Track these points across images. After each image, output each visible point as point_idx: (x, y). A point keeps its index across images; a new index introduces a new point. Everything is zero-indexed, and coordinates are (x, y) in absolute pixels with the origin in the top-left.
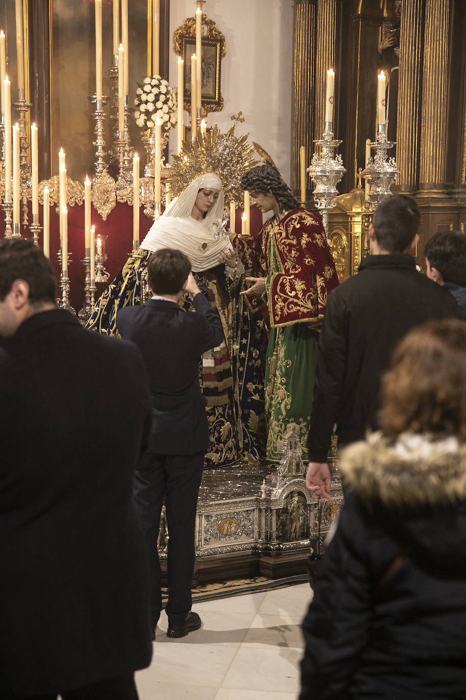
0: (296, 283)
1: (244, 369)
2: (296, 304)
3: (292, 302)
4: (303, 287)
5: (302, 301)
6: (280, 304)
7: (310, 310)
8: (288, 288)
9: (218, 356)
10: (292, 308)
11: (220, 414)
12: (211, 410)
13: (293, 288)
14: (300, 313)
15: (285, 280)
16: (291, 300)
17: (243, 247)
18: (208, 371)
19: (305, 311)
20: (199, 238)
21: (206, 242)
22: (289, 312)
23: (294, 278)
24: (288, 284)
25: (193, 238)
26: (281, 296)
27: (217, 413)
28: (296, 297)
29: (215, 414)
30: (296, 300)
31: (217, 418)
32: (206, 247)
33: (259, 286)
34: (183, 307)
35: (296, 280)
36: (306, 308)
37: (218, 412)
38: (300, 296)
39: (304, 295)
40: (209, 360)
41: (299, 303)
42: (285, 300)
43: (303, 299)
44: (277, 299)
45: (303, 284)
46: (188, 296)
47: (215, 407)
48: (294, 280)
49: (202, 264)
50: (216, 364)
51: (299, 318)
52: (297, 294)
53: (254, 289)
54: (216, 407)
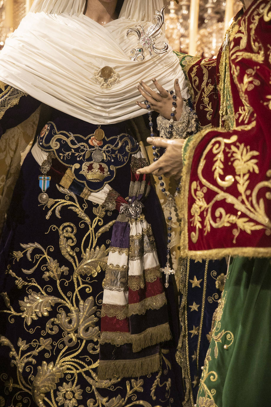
0: (238, 156)
1: (200, 308)
2: (231, 209)
3: (222, 203)
4: (253, 166)
5: (243, 202)
6: (201, 203)
7: (258, 227)
8: (218, 168)
9: (134, 286)
10: (221, 216)
11: (136, 392)
12: (115, 385)
13: (229, 169)
14: (236, 233)
15: (217, 145)
16: (221, 195)
17: (201, 81)
18: (111, 313)
19: (249, 228)
20: (95, 57)
21: (111, 65)
22: (214, 225)
23: (234, 144)
24: (221, 156)
25: (81, 56)
26: (202, 186)
27: (129, 392)
28: (233, 190)
29: (123, 393)
30: (230, 199)
31: (129, 401)
32: (110, 76)
33: (172, 157)
34: (70, 189)
35: (238, 147)
36: (251, 220)
37: (131, 388)
38: (241, 188)
39: (251, 187)
40: (115, 293)
41: (236, 207)
42: (209, 196)
43: (248, 197)
44: (196, 191)
45: (253, 157)
46: (80, 169)
47: (124, 380)
48: (233, 148)
49: (108, 110)
50: (130, 300)
51: (232, 246)
52: (236, 182)
53: (162, 165)
54: (129, 379)
